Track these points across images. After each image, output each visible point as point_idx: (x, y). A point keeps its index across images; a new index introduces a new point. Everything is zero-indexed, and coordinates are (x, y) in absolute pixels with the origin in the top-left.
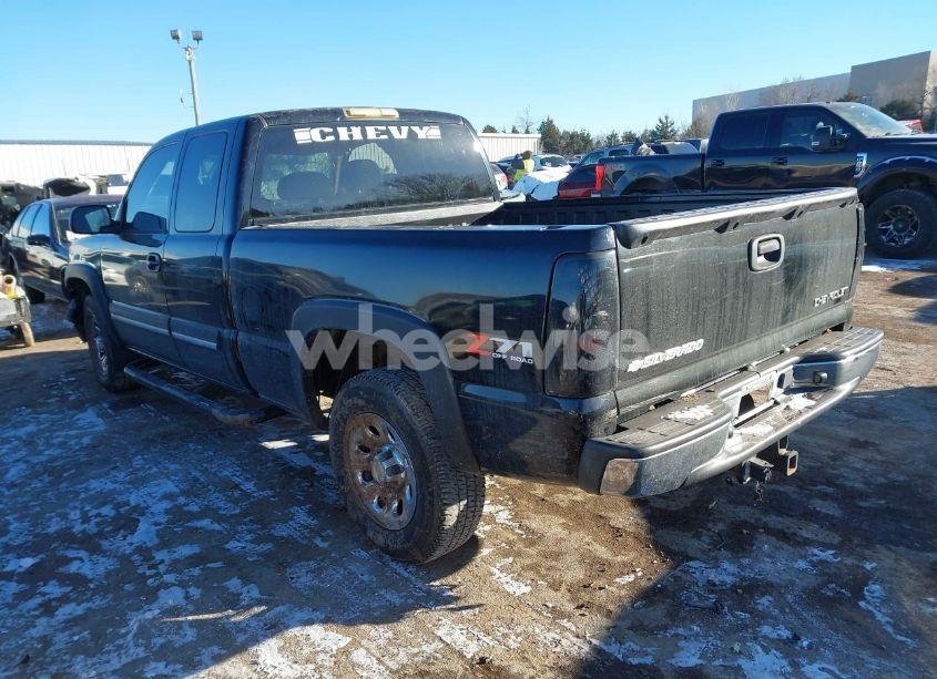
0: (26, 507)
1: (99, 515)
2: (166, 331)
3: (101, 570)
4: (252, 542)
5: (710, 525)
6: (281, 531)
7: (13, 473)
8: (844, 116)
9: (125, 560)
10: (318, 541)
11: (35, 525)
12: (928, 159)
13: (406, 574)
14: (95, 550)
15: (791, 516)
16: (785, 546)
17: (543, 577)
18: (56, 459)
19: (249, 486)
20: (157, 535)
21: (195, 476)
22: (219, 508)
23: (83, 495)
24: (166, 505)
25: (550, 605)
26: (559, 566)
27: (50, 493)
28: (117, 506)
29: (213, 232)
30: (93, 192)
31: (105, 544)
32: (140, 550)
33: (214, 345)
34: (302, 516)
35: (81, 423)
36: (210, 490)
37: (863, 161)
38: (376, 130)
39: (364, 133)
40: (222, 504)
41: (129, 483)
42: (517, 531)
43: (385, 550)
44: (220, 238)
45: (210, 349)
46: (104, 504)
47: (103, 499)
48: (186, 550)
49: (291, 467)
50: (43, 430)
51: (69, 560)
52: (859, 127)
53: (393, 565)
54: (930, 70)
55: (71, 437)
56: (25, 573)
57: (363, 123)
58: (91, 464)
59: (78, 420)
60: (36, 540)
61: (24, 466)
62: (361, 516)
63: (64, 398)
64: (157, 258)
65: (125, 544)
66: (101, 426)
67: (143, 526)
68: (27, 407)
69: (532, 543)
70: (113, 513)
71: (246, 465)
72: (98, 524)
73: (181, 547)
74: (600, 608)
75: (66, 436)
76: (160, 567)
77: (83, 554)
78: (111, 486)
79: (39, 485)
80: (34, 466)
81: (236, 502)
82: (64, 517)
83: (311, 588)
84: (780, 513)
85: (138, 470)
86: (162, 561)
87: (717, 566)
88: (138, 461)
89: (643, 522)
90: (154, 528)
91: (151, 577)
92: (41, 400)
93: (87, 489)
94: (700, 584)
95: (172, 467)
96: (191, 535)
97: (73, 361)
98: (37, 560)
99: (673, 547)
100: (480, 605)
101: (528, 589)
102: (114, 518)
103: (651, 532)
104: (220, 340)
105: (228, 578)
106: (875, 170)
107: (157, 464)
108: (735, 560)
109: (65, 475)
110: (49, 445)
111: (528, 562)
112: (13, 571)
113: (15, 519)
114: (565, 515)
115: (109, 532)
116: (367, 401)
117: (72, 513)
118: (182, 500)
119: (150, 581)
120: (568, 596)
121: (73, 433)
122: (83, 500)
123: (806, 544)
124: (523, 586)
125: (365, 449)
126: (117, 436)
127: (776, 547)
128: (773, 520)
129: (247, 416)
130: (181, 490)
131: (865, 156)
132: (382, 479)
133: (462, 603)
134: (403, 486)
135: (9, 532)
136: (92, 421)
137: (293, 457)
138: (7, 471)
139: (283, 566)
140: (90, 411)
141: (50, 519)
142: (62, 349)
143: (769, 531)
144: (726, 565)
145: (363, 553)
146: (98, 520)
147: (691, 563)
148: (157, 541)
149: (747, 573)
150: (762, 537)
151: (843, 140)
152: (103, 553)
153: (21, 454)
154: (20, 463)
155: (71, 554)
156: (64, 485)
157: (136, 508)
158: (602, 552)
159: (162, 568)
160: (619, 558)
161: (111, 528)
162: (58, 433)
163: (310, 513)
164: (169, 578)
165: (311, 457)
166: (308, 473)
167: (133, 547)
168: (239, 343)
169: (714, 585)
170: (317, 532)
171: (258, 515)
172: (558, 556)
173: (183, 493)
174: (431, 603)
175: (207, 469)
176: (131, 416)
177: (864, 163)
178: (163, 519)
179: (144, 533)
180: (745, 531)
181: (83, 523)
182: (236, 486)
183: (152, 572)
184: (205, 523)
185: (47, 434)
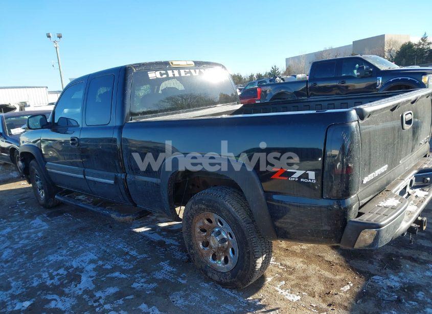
0: (17, 273)
1: (58, 274)
2: (82, 176)
3: (68, 305)
4: (145, 282)
5: (375, 257)
6: (159, 275)
7: (5, 255)
8: (369, 61)
9: (79, 298)
10: (180, 280)
11: (25, 282)
12: (409, 79)
13: (233, 295)
14: (62, 294)
15: (411, 249)
16: (416, 265)
17: (304, 290)
18: (26, 245)
19: (133, 253)
20: (93, 283)
21: (103, 250)
22: (122, 266)
23: (47, 264)
24: (92, 266)
25: (314, 306)
26: (309, 284)
27: (28, 264)
28: (67, 269)
29: (109, 125)
30: (17, 110)
31: (66, 290)
32: (86, 292)
33: (112, 182)
34: (166, 267)
35: (35, 225)
36: (113, 256)
37: (380, 80)
38: (185, 71)
39: (179, 73)
40: (122, 263)
41: (70, 255)
42: (280, 267)
43: (220, 283)
44: (115, 127)
45: (110, 184)
46: (59, 268)
47: (58, 265)
48: (112, 290)
49: (152, 241)
50: (15, 230)
51: (49, 301)
52: (377, 65)
53: (224, 290)
54: (386, 42)
55: (31, 233)
56: (26, 310)
57: (179, 68)
58: (47, 247)
59: (33, 224)
60: (28, 290)
61: (10, 251)
62: (203, 266)
63: (22, 213)
64: (76, 139)
65: (78, 289)
66: (46, 226)
67: (84, 278)
68: (4, 219)
69: (291, 273)
70: (65, 273)
71: (128, 241)
72: (59, 279)
73: (108, 289)
74: (340, 305)
75: (28, 233)
76: (100, 301)
77: (55, 297)
78: (60, 258)
79: (22, 260)
80: (16, 250)
81: (129, 261)
82: (40, 277)
83: (185, 306)
84: (406, 248)
85: (72, 248)
86: (100, 298)
87: (388, 278)
88: (71, 244)
89: (341, 257)
90: (90, 279)
91: (97, 307)
92: (10, 215)
93: (48, 261)
94: (385, 288)
95: (90, 245)
96: (112, 282)
97: (21, 194)
98: (32, 302)
99: (362, 269)
100: (278, 309)
101: (299, 298)
102: (67, 275)
103: (347, 262)
104: (116, 179)
105: (139, 304)
106: (386, 84)
107: (81, 244)
108: (396, 274)
109: (34, 254)
110: (21, 239)
111: (293, 283)
112: (20, 309)
113: (13, 280)
114: (301, 257)
115: (66, 283)
116: (208, 206)
117: (44, 274)
118: (100, 263)
119: (97, 309)
120: (321, 300)
121: (32, 231)
122: (47, 267)
123: (426, 263)
124: (296, 297)
125: (203, 230)
126: (56, 231)
127: (412, 266)
128: (404, 252)
129: (131, 217)
130: (99, 257)
131: (381, 78)
132: (217, 246)
133: (268, 308)
134: (227, 249)
135: (12, 287)
136: (40, 225)
137: (151, 236)
138: (2, 253)
139: (166, 295)
140: (37, 218)
141: (32, 278)
142: (14, 188)
143: (405, 257)
144: (392, 277)
145: (206, 285)
146: (59, 277)
147: (374, 277)
148: (94, 286)
149: (404, 280)
150: (403, 261)
151: (370, 72)
152: (67, 295)
153: (7, 244)
154: (8, 249)
155: (49, 297)
156: (34, 259)
157: (77, 269)
158: (327, 274)
159: (102, 301)
160: (338, 277)
161: (66, 281)
162: (24, 232)
163: (170, 265)
164: (107, 307)
165: (161, 235)
166: (161, 244)
167: (82, 291)
168: (128, 180)
169: (392, 288)
170: (178, 275)
171: (143, 268)
172: (306, 278)
173: (100, 259)
174: (252, 309)
175: (108, 245)
176: (60, 220)
177: (381, 82)
178: (94, 274)
179: (86, 282)
180: (394, 259)
181: (51, 279)
182: (127, 253)
183: (97, 304)
184: (117, 274)
185: (18, 232)
